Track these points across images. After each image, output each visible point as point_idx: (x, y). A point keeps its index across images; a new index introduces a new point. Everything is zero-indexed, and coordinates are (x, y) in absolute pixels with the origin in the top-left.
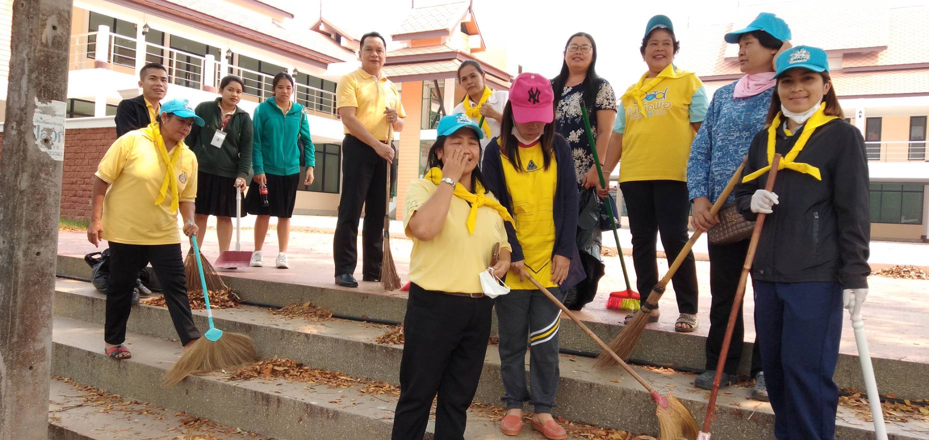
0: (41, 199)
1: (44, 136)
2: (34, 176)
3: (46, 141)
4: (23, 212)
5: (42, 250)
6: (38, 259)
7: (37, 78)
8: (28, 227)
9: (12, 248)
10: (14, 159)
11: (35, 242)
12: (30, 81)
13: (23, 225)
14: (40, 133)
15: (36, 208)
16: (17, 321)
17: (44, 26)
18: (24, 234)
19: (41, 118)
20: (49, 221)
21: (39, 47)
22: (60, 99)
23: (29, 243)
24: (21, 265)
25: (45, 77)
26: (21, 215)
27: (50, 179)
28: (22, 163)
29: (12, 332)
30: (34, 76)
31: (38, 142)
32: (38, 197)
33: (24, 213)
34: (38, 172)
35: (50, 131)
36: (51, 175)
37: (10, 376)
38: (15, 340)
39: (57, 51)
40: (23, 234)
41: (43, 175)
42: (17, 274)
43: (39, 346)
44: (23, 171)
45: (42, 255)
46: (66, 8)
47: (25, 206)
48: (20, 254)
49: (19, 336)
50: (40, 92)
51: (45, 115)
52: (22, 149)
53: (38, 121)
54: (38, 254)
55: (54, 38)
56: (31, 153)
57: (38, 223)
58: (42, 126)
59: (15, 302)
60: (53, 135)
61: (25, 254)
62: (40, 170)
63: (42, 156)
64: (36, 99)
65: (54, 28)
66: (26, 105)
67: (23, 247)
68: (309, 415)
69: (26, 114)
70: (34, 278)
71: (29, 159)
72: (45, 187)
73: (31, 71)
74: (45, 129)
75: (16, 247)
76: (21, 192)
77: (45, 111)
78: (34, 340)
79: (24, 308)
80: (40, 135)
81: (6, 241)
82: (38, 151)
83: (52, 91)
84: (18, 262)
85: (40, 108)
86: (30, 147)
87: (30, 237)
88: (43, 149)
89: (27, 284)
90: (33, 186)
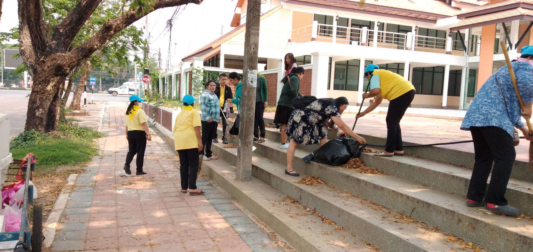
1: (251, 80)
2: (249, 92)
3: (252, 82)
5: (250, 113)
6: (249, 115)
7: (249, 64)
8: (247, 106)
9: (243, 112)
10: (244, 87)
11: (249, 110)
12: (247, 65)
15: (249, 101)
16: (244, 132)
17: (251, 48)
18: (246, 108)
19: (250, 75)
20: (252, 105)
21: (250, 55)
23: (247, 111)
25: (251, 63)
29: (243, 135)
30: (248, 63)
31: (249, 82)
32: (249, 98)
35: (252, 79)
37: (242, 148)
38: (243, 137)
39: (254, 55)
41: (251, 91)
42: (244, 119)
43: (249, 140)
44: (246, 90)
46: (257, 42)
47: (246, 100)
48: (245, 114)
49: (244, 137)
50: (250, 68)
54: (249, 114)
55: (254, 51)
56: (248, 86)
57: (249, 105)
58: (250, 77)
59: (243, 127)
60: (253, 80)
61: (246, 114)
62: (250, 90)
63: (250, 86)
64: (249, 70)
65: (254, 48)
66: (247, 72)
67: (245, 112)
68: (320, 169)
69: (246, 74)
70: (248, 120)
72: (251, 95)
73: (248, 62)
74: (251, 78)
77: (251, 73)
78: (248, 138)
79: (246, 129)
80: (250, 80)
82: (250, 84)
83: (253, 67)
84: (244, 116)
86: (247, 84)
87: (247, 109)
88: (251, 84)
89: (246, 122)
90: (248, 94)
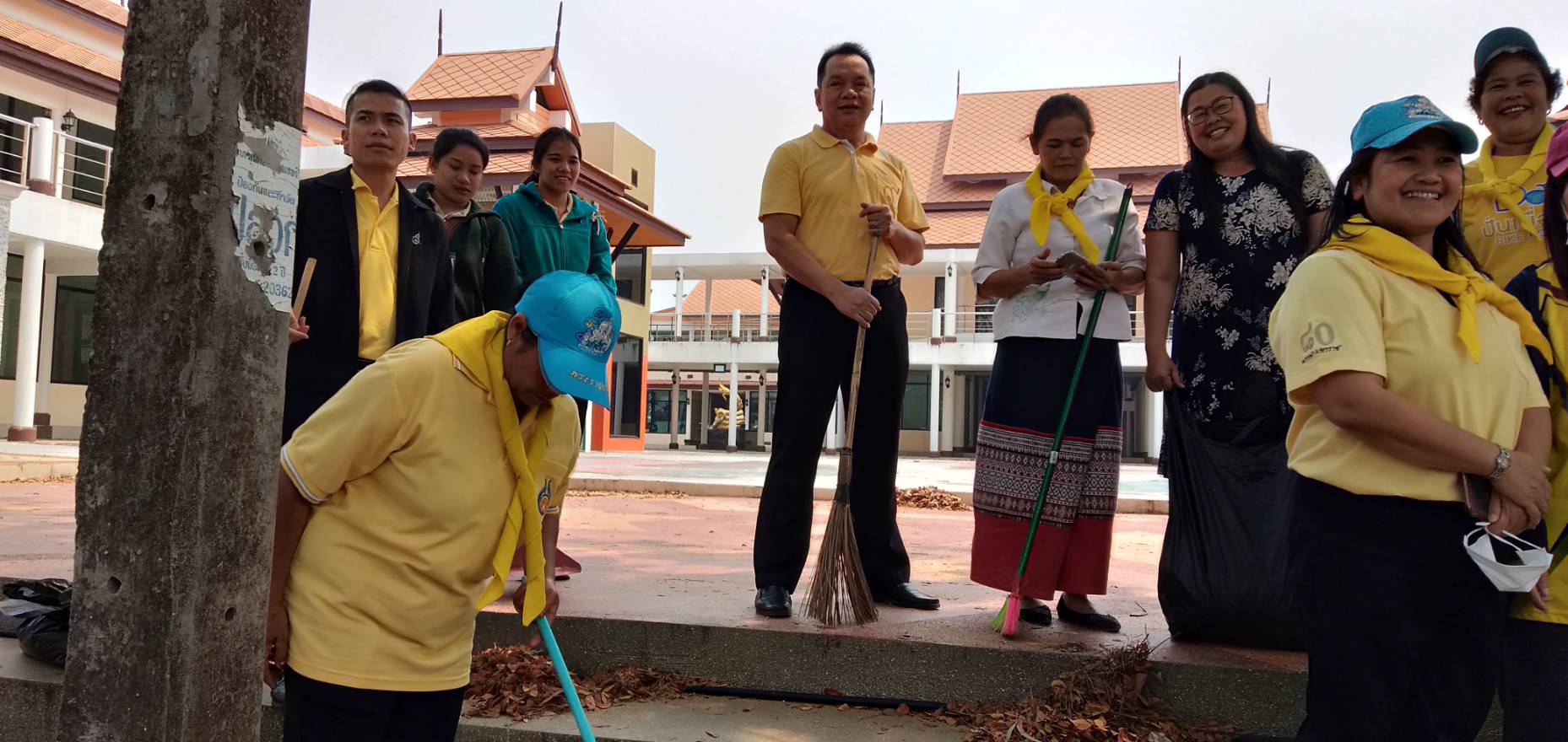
0: (239, 436)
1: (256, 233)
2: (229, 362)
3: (259, 247)
4: (197, 480)
5: (239, 599)
6: (231, 629)
7: (245, 44)
8: (209, 531)
9: (161, 602)
11: (225, 576)
12: (225, 52)
13: (199, 522)
14: (247, 222)
15: (231, 464)
18: (202, 550)
19: (251, 176)
20: (259, 504)
22: (291, 120)
23: (210, 581)
24: (189, 659)
25: (264, 44)
26: (193, 489)
27: (265, 369)
28: (196, 316)
30: (237, 36)
31: (242, 251)
32: (235, 427)
33: (202, 484)
34: (239, 349)
35: (266, 216)
36: (266, 358)
40: (198, 551)
41: (248, 358)
42: (177, 688)
44: (200, 345)
45: (239, 617)
47: (203, 458)
48: (187, 620)
50: (251, 90)
51: (259, 166)
52: (199, 271)
53: (243, 185)
54: (230, 613)
56: (223, 288)
57: (233, 512)
58: (251, 200)
60: (270, 232)
61: (201, 618)
63: (249, 295)
64: (241, 113)
66: (214, 128)
67: (196, 595)
69: (211, 156)
70: (218, 695)
71: (218, 304)
72: (253, 394)
74: (257, 210)
75: (175, 598)
76: (193, 412)
77: (258, 154)
80: (245, 228)
81: (124, 578)
82: (240, 277)
83: (277, 92)
84: (180, 649)
85: (252, 142)
86: (219, 266)
87: (214, 562)
88: (253, 274)
89: (201, 718)
90: (224, 392)
